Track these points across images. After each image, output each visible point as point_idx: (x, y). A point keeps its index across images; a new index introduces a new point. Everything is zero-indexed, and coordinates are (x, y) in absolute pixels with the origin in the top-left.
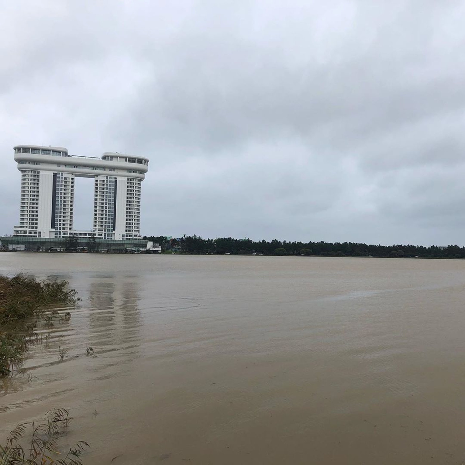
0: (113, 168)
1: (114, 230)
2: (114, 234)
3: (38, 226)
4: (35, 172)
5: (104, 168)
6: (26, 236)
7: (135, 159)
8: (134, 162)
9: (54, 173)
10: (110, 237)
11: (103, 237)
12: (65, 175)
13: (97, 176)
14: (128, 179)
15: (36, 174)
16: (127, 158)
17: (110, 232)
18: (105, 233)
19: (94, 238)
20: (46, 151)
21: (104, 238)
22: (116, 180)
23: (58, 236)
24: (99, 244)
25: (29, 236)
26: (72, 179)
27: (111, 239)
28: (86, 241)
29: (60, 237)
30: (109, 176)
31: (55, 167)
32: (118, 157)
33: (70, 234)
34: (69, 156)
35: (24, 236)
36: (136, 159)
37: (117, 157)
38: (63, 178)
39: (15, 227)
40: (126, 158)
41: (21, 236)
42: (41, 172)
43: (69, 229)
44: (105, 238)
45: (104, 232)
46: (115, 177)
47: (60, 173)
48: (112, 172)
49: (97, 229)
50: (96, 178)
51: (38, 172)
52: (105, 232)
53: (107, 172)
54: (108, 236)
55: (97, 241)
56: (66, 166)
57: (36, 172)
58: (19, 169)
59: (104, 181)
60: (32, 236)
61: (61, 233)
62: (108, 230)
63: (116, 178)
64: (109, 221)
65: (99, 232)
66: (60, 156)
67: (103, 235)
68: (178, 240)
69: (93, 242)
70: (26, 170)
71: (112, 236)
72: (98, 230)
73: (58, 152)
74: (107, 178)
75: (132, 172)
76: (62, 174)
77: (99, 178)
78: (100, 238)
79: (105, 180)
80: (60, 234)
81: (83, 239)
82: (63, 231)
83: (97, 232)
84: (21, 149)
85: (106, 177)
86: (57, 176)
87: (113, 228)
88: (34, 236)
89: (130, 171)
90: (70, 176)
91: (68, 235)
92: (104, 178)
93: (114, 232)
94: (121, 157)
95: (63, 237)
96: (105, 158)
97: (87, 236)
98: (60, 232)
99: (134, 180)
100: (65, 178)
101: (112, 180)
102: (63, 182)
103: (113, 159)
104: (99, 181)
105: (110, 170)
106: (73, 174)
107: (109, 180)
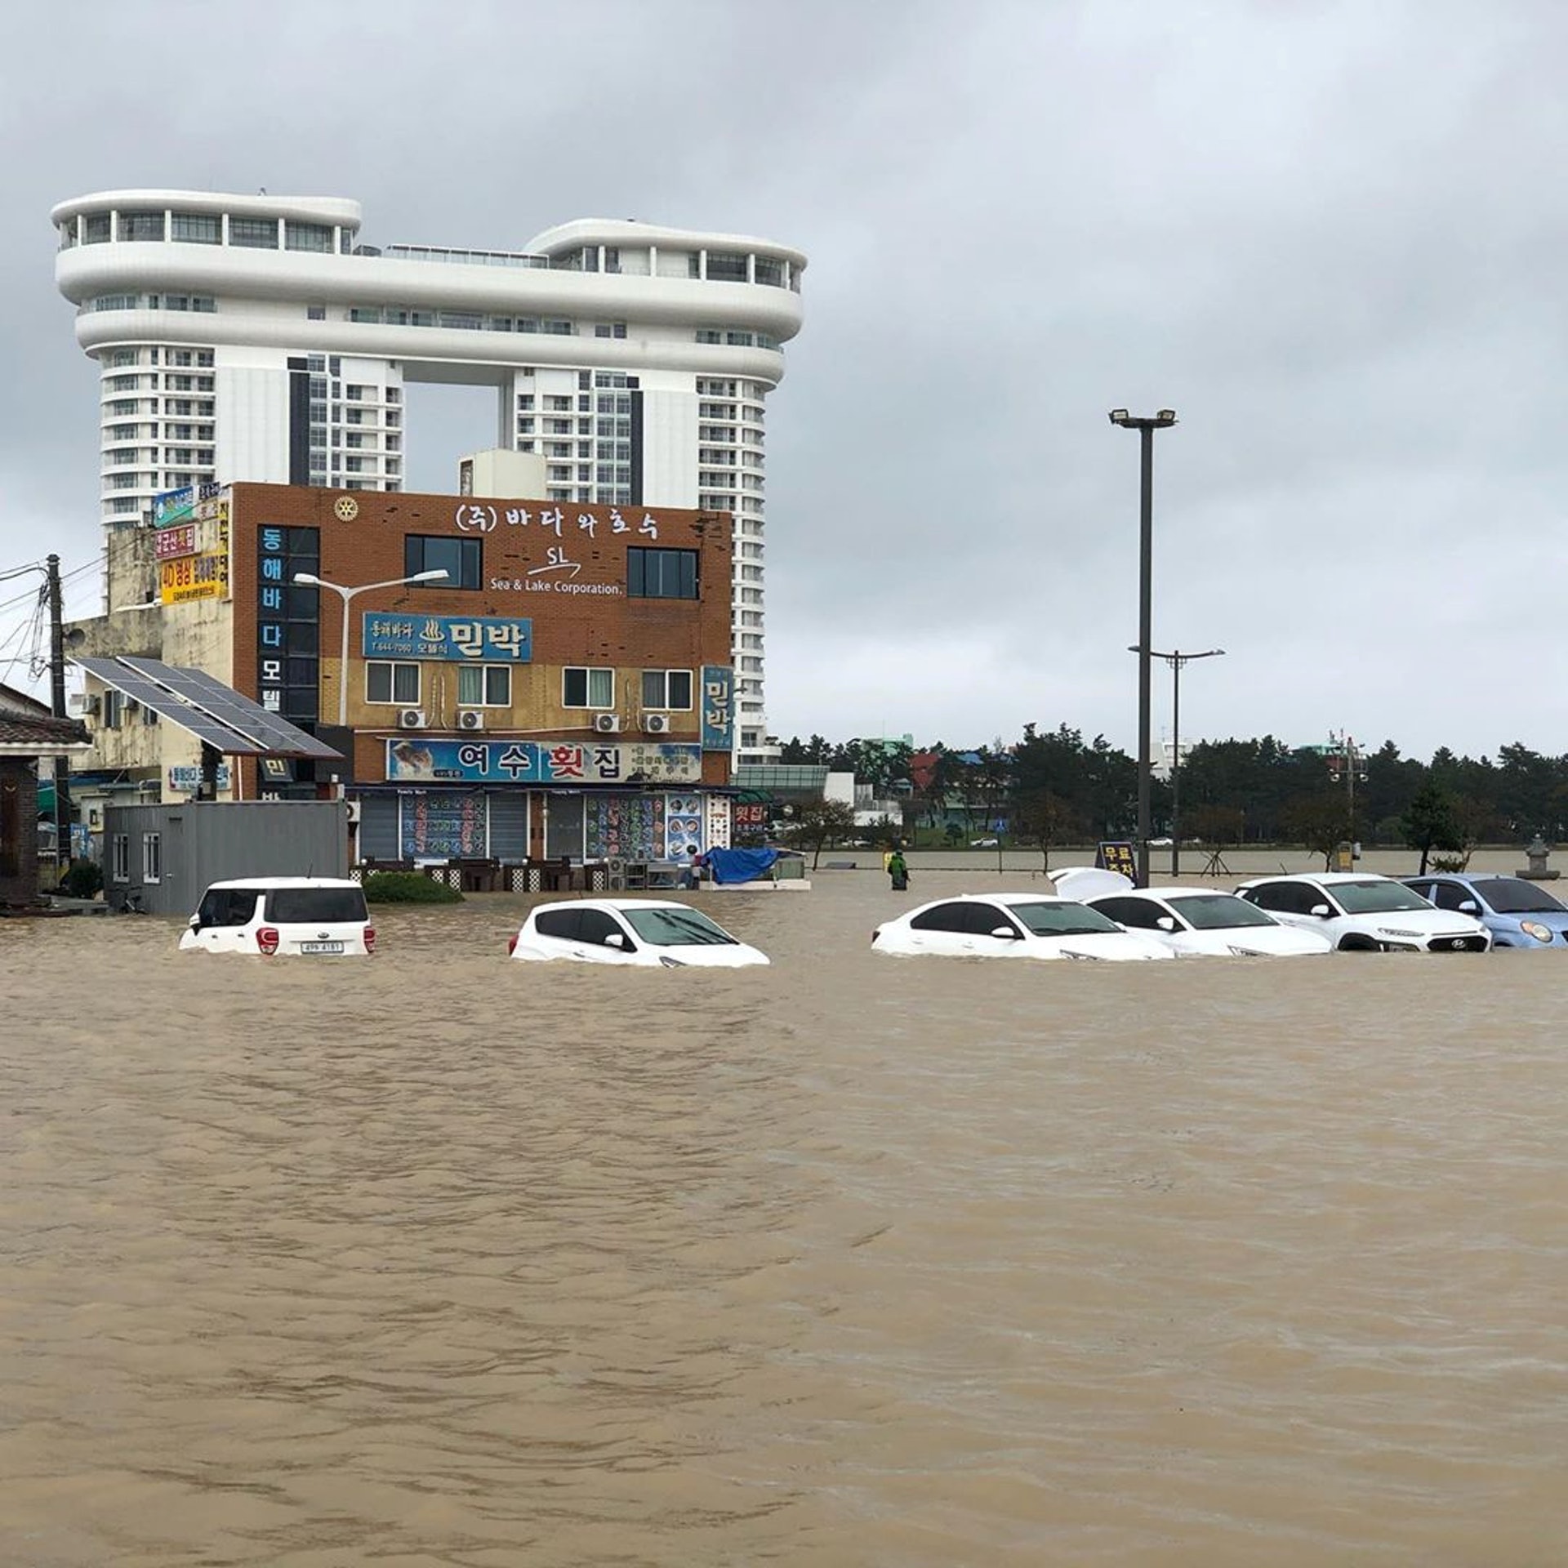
0: (615, 322)
4: (188, 356)
5: (561, 319)
7: (746, 257)
8: (740, 274)
9: (293, 363)
12: (351, 373)
13: (531, 371)
14: (700, 387)
15: (192, 372)
16: (704, 254)
22: (641, 393)
26: (391, 392)
30: (594, 371)
31: (296, 324)
32: (653, 250)
34: (370, 252)
36: (752, 258)
37: (642, 248)
38: (344, 391)
40: (693, 254)
42: (226, 360)
46: (631, 373)
47: (327, 355)
48: (611, 346)
50: (523, 385)
51: (207, 358)
53: (583, 343)
56: (354, 312)
57: (196, 358)
59: (563, 402)
63: (633, 382)
66: (331, 250)
68: (968, 759)
70: (140, 347)
74: (584, 379)
75: (724, 338)
76: (335, 362)
77: (543, 385)
79: (575, 393)
84: (114, 215)
85: (577, 376)
86: (314, 375)
89: (711, 334)
90: (378, 376)
92: (568, 385)
94: (667, 249)
99: (733, 387)
100: (350, 388)
101: (613, 390)
102: (344, 416)
103: (624, 261)
104: (538, 400)
105: (602, 333)
106: (392, 363)
107: (595, 392)
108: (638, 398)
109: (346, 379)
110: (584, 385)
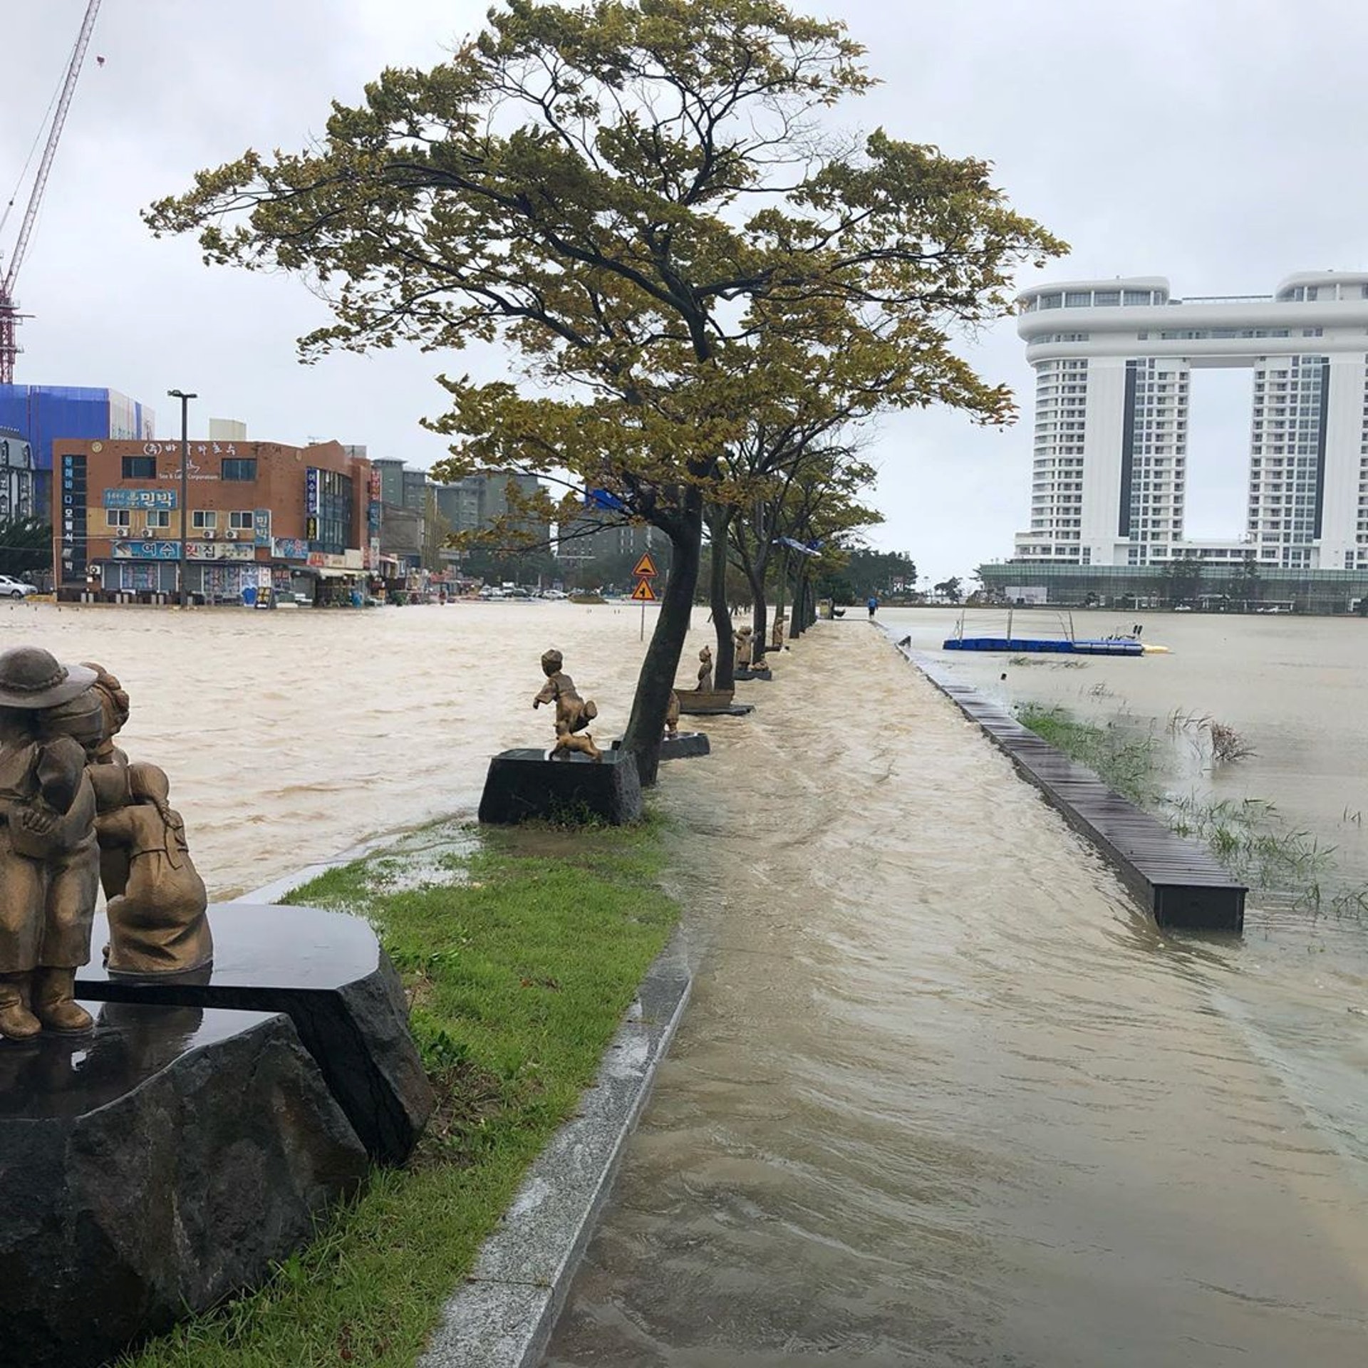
0: (1315, 328)
1: (1318, 536)
2: (1318, 549)
3: (1083, 529)
4: (1074, 364)
5: (1283, 330)
6: (1049, 561)
9: (1128, 363)
10: (1302, 562)
11: (1279, 559)
12: (1160, 367)
13: (1263, 358)
15: (1077, 372)
17: (1304, 544)
18: (1286, 549)
19: (1251, 565)
20: (1107, 295)
21: (1281, 566)
22: (1329, 366)
23: (1139, 559)
24: (1266, 584)
25: (1056, 561)
26: (1183, 375)
27: (1307, 566)
28: (1226, 574)
29: (1143, 562)
30: (1301, 356)
31: (1133, 344)
32: (1338, 286)
33: (1176, 552)
34: (1173, 302)
35: (1042, 561)
37: (1331, 285)
38: (1156, 376)
39: (1018, 535)
40: (1362, 285)
41: (1034, 561)
42: (1093, 364)
43: (1170, 535)
44: (1286, 564)
45: (1281, 544)
46: (1324, 355)
47: (1147, 358)
48: (1314, 341)
49: (1260, 537)
50: (1260, 366)
51: (1084, 364)
52: (1286, 545)
53: (1296, 341)
54: (1297, 556)
55: (1263, 574)
56: (1164, 334)
57: (1079, 364)
58: (1030, 359)
59: (1283, 374)
60: (1063, 561)
61: (1149, 551)
62: (1298, 538)
63: (1326, 360)
64: (1300, 506)
65: (1265, 544)
66: (1148, 304)
67: (1280, 553)
69: (1249, 576)
70: (1050, 361)
71: (1307, 557)
72: (1264, 540)
73: (1138, 294)
74: (1296, 359)
76: (1152, 361)
77: (1270, 366)
78: (1269, 564)
79: (1290, 368)
80: (1143, 554)
81: (1214, 567)
82: (1155, 542)
83: (1259, 546)
84: (1038, 297)
85: (1291, 359)
86: (1139, 369)
87: (1312, 532)
88: (1071, 561)
90: (1175, 367)
91: (1170, 557)
92: (1287, 365)
93: (1316, 542)
94: (1347, 284)
95: (1153, 563)
96: (1289, 294)
97: (1229, 559)
98: (1144, 547)
100: (1160, 374)
101: (1313, 365)
102: (1156, 388)
103: (1320, 293)
104: (1267, 375)
105: (1307, 334)
106: (1184, 359)
107: (1301, 366)
108: (1326, 370)
109: (1157, 370)
110: (1295, 364)
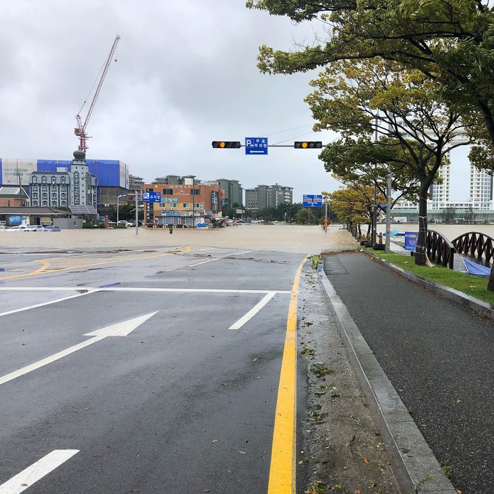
1: (491, 199)
2: (491, 203)
6: (407, 208)
10: (487, 207)
11: (480, 207)
17: (487, 202)
18: (482, 203)
19: (471, 209)
21: (480, 209)
23: (436, 207)
24: (476, 215)
25: (410, 208)
27: (488, 209)
28: (463, 212)
33: (448, 205)
35: (405, 208)
41: (403, 208)
43: (445, 200)
44: (482, 208)
45: (480, 202)
49: (473, 200)
54: (485, 205)
55: (475, 212)
60: (412, 208)
61: (439, 205)
62: (485, 200)
64: (486, 190)
65: (475, 202)
67: (480, 205)
69: (470, 212)
72: (475, 200)
78: (477, 209)
81: (459, 210)
82: (441, 202)
83: (473, 203)
87: (490, 198)
88: (414, 208)
91: (445, 207)
93: (491, 201)
95: (440, 208)
97: (464, 207)
98: (437, 203)
